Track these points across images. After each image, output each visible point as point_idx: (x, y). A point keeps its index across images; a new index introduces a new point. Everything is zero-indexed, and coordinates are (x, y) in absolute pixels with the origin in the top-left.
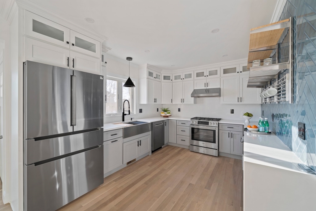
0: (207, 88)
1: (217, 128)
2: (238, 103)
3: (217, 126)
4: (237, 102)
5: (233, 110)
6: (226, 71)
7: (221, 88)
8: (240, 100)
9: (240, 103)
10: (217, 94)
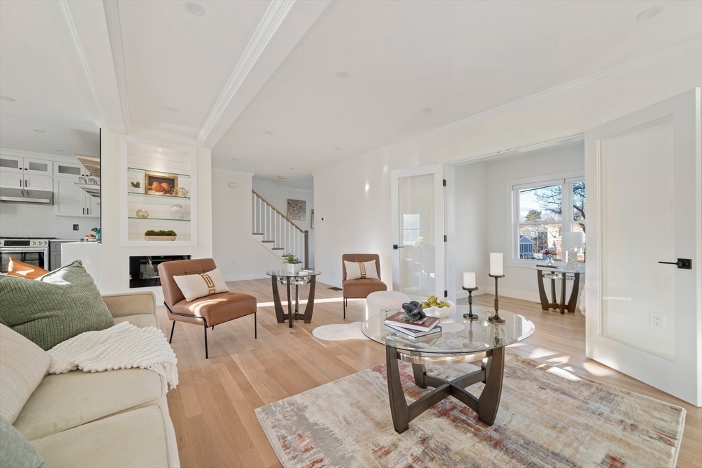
0: (25, 188)
1: (47, 249)
2: (84, 215)
3: (47, 245)
4: (82, 215)
5: (77, 225)
6: (62, 169)
7: (56, 191)
8: (86, 211)
9: (86, 215)
10: (47, 201)
